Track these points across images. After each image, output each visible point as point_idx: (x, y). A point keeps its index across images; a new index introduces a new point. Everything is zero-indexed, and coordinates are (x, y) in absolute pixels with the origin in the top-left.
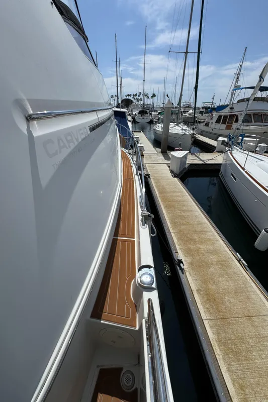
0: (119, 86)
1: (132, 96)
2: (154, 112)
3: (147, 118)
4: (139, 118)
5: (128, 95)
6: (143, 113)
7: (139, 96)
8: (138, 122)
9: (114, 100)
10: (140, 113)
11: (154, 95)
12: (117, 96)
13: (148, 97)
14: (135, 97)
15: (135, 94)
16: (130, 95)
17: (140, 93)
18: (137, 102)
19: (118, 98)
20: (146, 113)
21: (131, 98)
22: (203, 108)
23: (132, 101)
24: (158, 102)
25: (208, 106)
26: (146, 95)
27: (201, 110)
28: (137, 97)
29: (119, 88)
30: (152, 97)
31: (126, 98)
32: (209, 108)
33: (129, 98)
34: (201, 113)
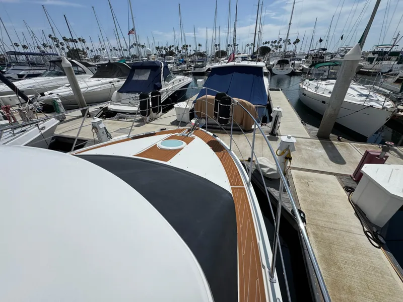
0: (257, 33)
1: (270, 43)
2: (297, 60)
3: (287, 69)
4: (277, 69)
5: (266, 43)
6: (283, 63)
7: (279, 43)
8: (275, 74)
9: (250, 49)
10: (279, 62)
11: (298, 41)
12: (253, 45)
13: (290, 43)
14: (274, 44)
15: (274, 41)
16: (269, 43)
17: (281, 40)
18: (275, 50)
19: (254, 47)
20: (287, 62)
21: (269, 45)
22: (374, 53)
23: (270, 48)
24: (302, 49)
25: (385, 49)
26: (288, 41)
27: (371, 55)
28: (276, 44)
29: (257, 36)
30: (295, 43)
31: (263, 46)
32: (386, 52)
33: (267, 45)
34: (371, 60)
